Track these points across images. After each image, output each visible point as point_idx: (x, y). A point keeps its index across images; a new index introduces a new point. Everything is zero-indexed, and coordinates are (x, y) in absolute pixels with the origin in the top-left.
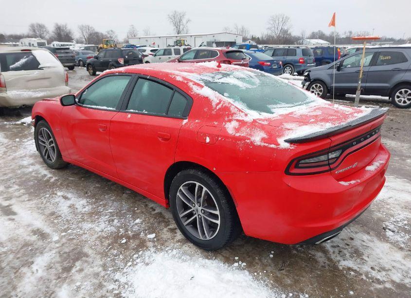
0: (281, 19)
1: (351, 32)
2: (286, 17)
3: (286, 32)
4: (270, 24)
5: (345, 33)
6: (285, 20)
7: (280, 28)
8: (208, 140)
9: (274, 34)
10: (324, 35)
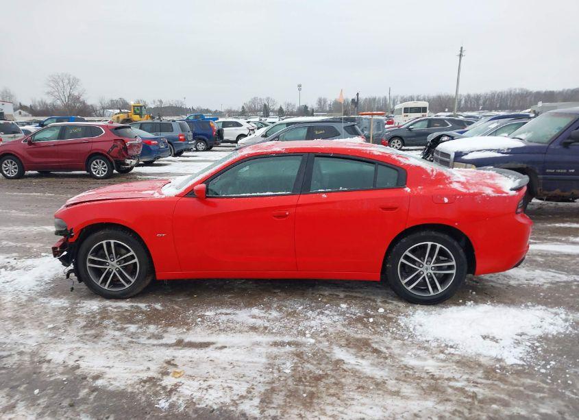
0: (67, 81)
1: (161, 102)
2: (74, 78)
3: (77, 99)
4: (50, 86)
5: (154, 102)
6: (73, 83)
7: (67, 94)
8: (446, 200)
9: (59, 102)
10: (127, 104)
